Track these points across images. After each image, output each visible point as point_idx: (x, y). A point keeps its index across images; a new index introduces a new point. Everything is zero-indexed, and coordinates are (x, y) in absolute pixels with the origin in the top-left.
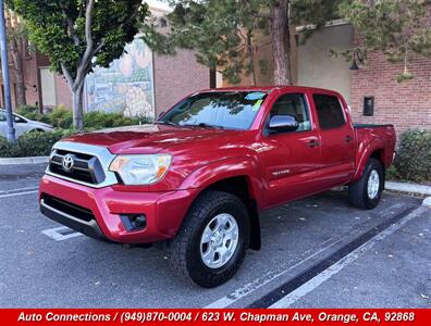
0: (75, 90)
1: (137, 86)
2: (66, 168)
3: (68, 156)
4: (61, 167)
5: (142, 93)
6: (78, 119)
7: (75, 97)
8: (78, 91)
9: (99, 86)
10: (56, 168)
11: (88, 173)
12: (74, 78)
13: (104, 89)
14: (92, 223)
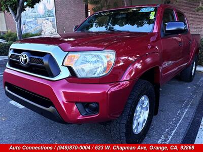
0: (17, 20)
1: (47, 20)
2: (23, 63)
3: (24, 54)
4: (19, 62)
5: (50, 23)
6: (20, 36)
7: (17, 24)
8: (19, 21)
9: (27, 20)
10: (14, 64)
11: (44, 68)
12: (15, 14)
13: (30, 22)
14: (51, 109)
